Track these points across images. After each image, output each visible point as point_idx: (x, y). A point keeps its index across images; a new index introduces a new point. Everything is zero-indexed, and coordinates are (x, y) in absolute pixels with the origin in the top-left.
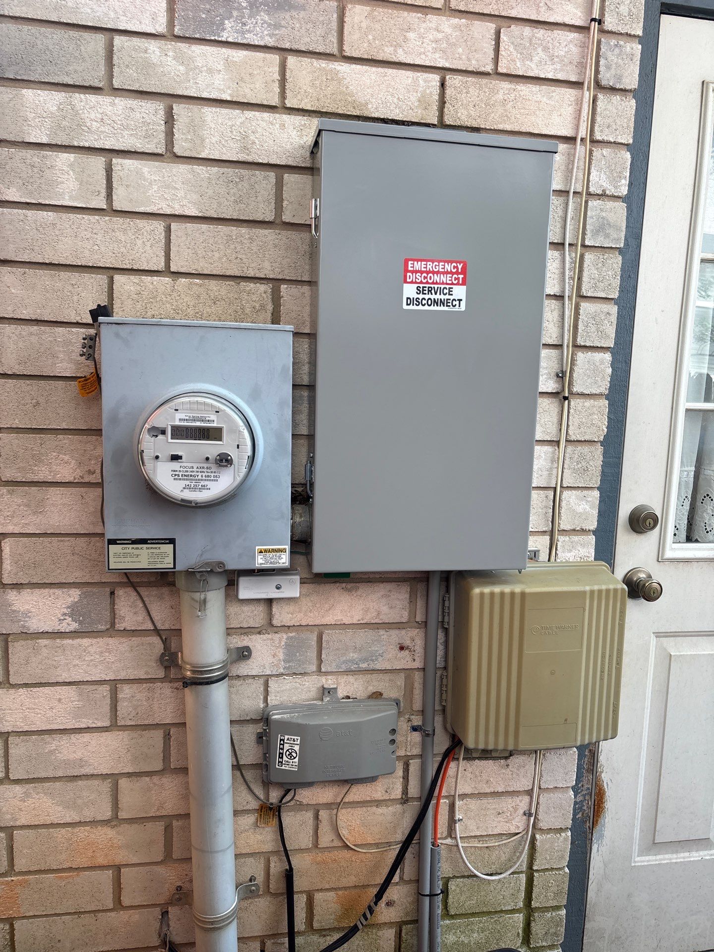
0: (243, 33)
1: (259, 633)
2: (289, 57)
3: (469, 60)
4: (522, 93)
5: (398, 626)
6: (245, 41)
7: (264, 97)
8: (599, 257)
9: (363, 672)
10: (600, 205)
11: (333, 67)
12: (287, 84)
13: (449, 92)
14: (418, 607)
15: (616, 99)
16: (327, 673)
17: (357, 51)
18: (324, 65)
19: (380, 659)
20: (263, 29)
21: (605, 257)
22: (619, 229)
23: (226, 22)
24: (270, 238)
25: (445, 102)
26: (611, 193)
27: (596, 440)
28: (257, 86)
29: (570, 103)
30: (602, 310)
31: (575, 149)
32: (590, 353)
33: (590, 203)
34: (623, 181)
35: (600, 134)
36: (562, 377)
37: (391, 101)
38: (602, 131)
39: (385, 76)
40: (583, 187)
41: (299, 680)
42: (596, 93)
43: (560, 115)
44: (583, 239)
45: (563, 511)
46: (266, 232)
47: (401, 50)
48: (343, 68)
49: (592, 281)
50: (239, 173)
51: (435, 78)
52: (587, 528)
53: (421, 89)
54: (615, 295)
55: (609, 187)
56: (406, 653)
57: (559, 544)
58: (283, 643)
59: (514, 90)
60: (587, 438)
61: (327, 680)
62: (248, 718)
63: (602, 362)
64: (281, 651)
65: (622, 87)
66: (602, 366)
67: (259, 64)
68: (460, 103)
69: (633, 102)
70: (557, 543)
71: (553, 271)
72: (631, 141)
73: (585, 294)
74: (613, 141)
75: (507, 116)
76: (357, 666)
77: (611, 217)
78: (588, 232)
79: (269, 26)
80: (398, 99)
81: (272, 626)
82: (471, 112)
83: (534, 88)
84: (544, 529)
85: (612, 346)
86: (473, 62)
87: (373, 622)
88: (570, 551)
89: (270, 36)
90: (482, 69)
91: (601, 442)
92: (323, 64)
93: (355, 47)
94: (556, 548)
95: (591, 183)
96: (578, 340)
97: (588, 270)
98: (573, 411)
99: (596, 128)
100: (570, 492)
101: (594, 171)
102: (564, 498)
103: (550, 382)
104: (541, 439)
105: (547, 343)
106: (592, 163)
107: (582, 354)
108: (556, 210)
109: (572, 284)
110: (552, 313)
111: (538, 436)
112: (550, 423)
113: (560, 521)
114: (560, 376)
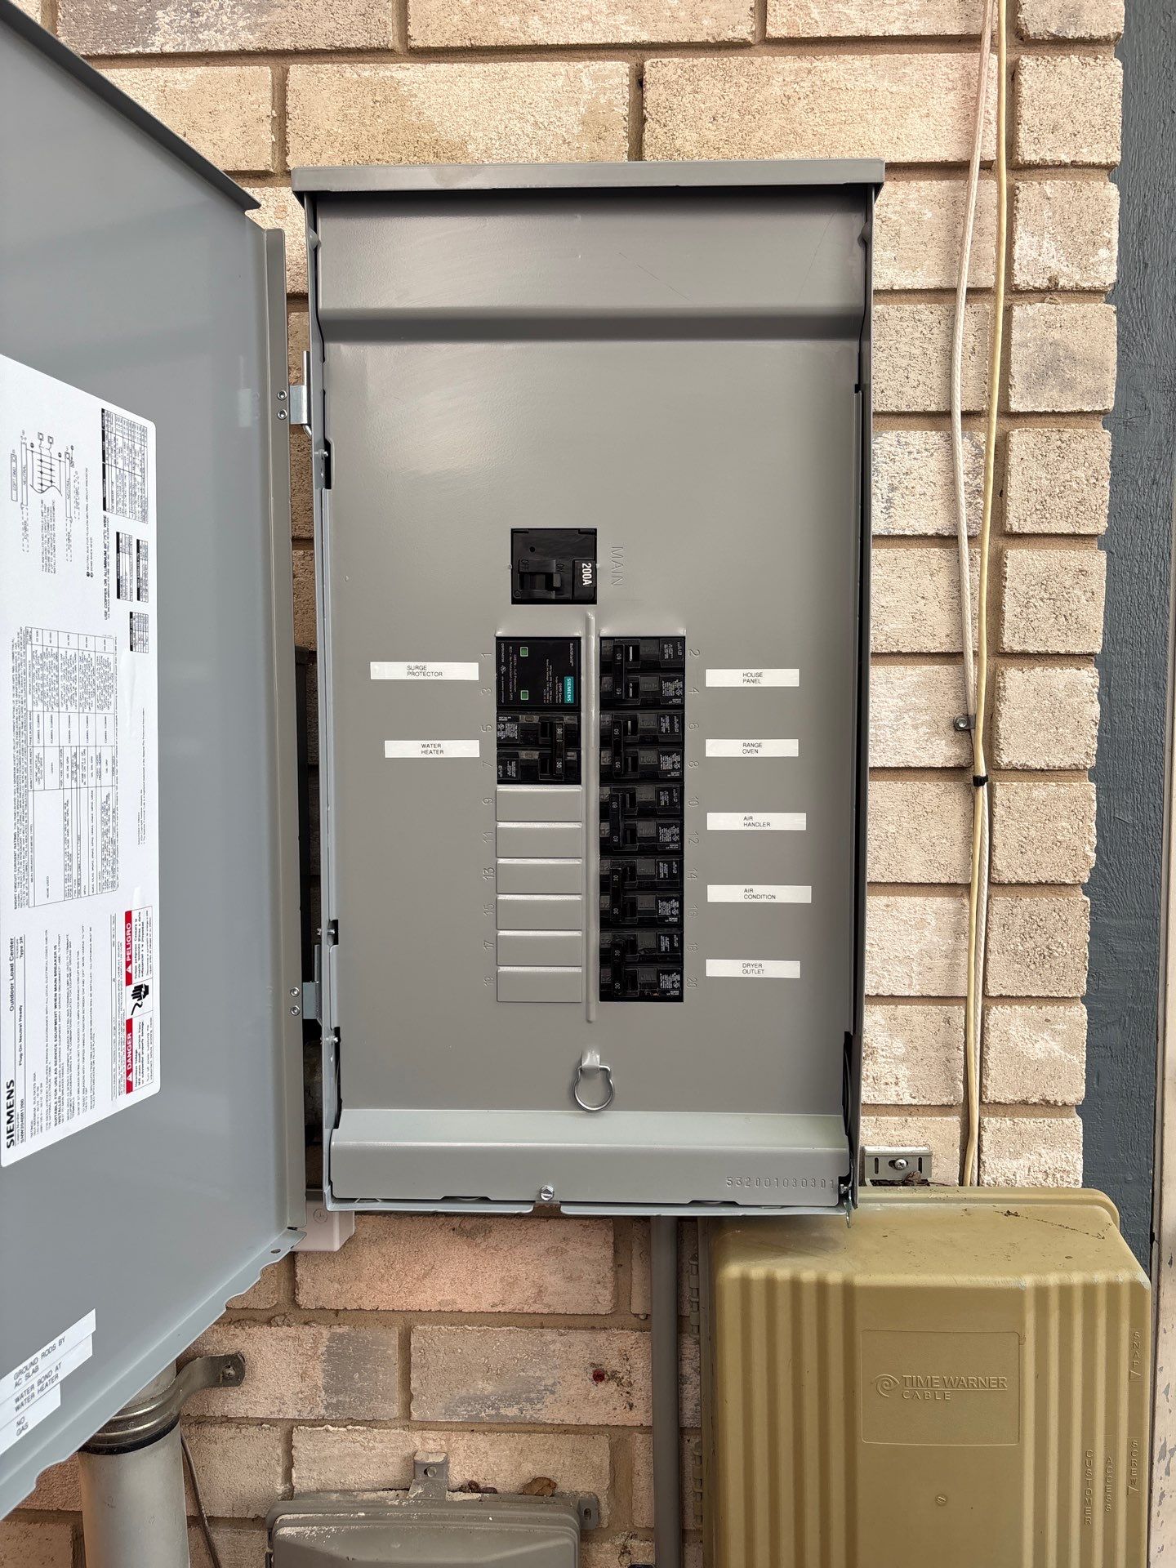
0: (195, 31)
1: (269, 1322)
2: (292, 68)
3: (695, 18)
4: (827, 77)
5: (590, 1323)
6: (198, 48)
7: (241, 156)
8: (1048, 438)
9: (510, 1427)
10: (1044, 315)
11: (388, 73)
12: (289, 123)
13: (650, 95)
14: (635, 1279)
15: (1070, 63)
16: (425, 1426)
17: (438, 34)
18: (367, 74)
19: (549, 1399)
20: (235, 16)
21: (1065, 436)
22: (1099, 368)
23: (160, 13)
25: (645, 120)
26: (1071, 284)
27: (1067, 881)
28: (226, 135)
29: (950, 85)
30: (1064, 564)
31: (968, 188)
32: (1038, 669)
33: (1017, 312)
34: (1103, 253)
35: (1033, 147)
36: (969, 731)
37: (520, 133)
38: (1037, 141)
39: (504, 78)
40: (997, 275)
41: (360, 1435)
42: (1014, 57)
43: (928, 115)
44: (1005, 398)
45: (991, 1056)
47: (536, 18)
48: (410, 72)
49: (1034, 497)
51: (618, 70)
52: (1059, 1099)
53: (585, 97)
54: (1101, 526)
55: (1065, 269)
56: (608, 1388)
57: (987, 1137)
58: (322, 1349)
59: (809, 72)
60: (1044, 876)
61: (424, 1439)
62: (251, 1515)
63: (1072, 689)
64: (319, 1366)
65: (1082, 33)
66: (1075, 700)
67: (230, 90)
68: (680, 116)
69: (1116, 67)
70: (980, 1136)
71: (932, 479)
72: (1116, 157)
73: (1016, 529)
74: (1068, 161)
75: (795, 132)
76: (493, 1412)
77: (1077, 340)
78: (1017, 381)
79: (247, 10)
80: (536, 123)
81: (299, 1306)
82: (707, 133)
83: (859, 62)
84: (945, 1100)
85: (1098, 650)
86: (705, 22)
87: (526, 1309)
88: (1016, 1155)
89: (250, 29)
90: (728, 35)
91: (1083, 886)
92: (366, 70)
93: (434, 27)
94: (979, 1146)
95: (1016, 264)
96: (1005, 640)
97: (1020, 469)
98: (1003, 813)
99: (1021, 135)
100: (1009, 1008)
101: (1023, 234)
102: (991, 1023)
103: (939, 742)
104: (923, 880)
105: (925, 651)
106: (1018, 217)
107: (1016, 672)
108: (929, 336)
109: (982, 507)
110: (934, 579)
111: (915, 873)
112: (944, 841)
113: (984, 1080)
114: (963, 727)
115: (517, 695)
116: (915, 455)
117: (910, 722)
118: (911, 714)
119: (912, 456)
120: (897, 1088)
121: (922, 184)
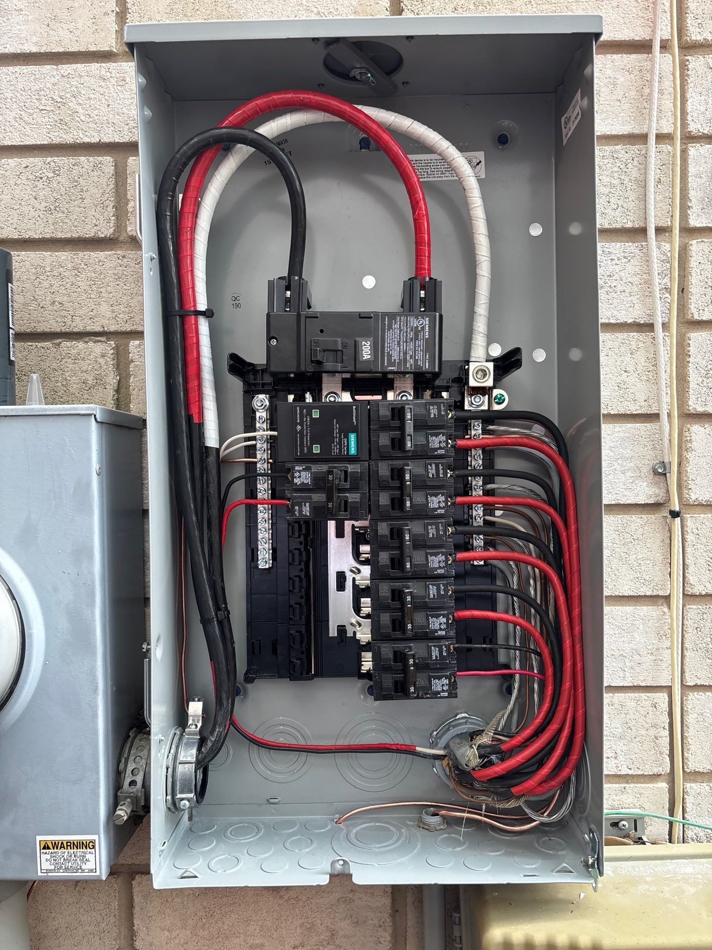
7: (91, 40)
12: (128, 16)
14: (410, 923)
24: (108, 265)
28: (80, 25)
31: (652, 60)
33: (691, 152)
35: (698, 30)
36: (665, 474)
38: (701, 26)
40: (675, 124)
44: (684, 216)
45: (690, 733)
46: (101, 255)
49: (709, 292)
50: (52, 164)
57: (689, 800)
68: (429, 7)
70: (684, 798)
71: (629, 280)
73: (696, 317)
78: (693, 203)
84: (656, 771)
94: (683, 807)
95: (689, 116)
96: (690, 403)
97: (698, 271)
98: (693, 539)
99: (689, 21)
100: (703, 694)
101: (693, 94)
102: (690, 707)
103: (641, 483)
104: (632, 594)
105: (628, 413)
106: (689, 81)
107: (700, 428)
108: (626, 170)
109: (669, 301)
110: (633, 356)
111: (626, 588)
112: (648, 562)
113: (686, 754)
114: (660, 473)
115: (310, 449)
116: (617, 262)
117: (618, 467)
118: (619, 462)
119: (613, 262)
120: (616, 761)
121: (615, 56)
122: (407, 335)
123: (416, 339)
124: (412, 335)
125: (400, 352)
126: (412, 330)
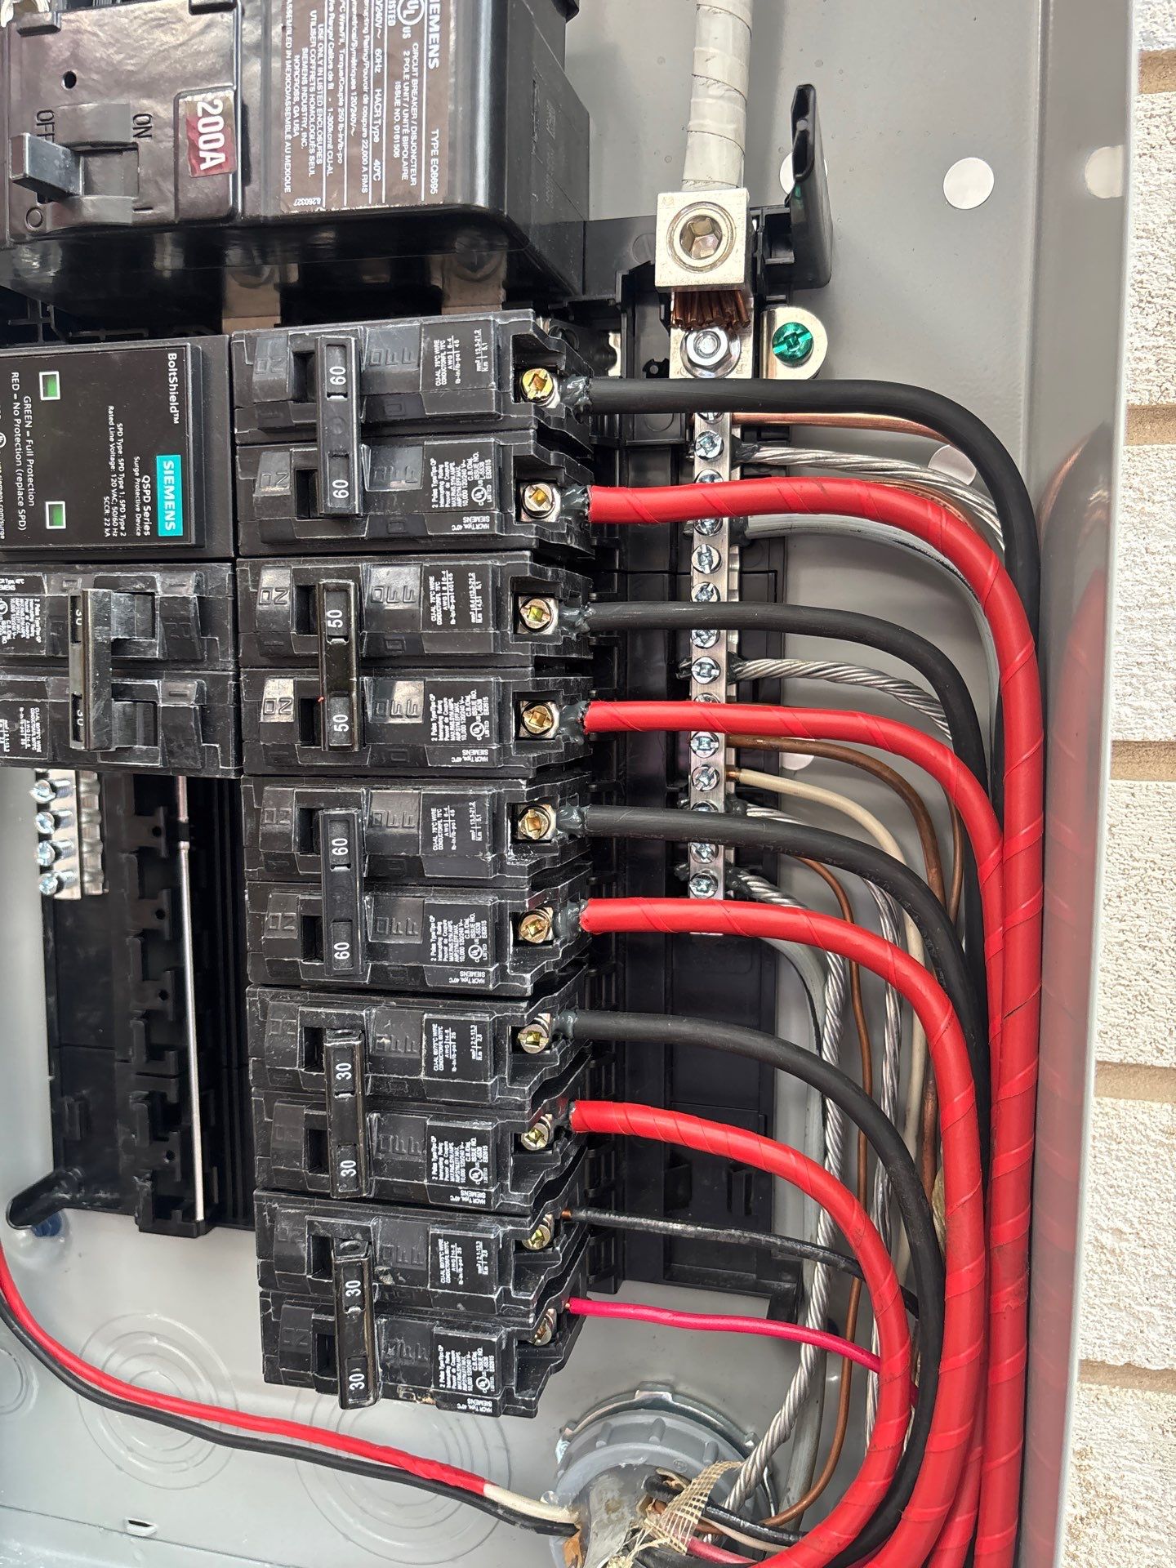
115: (35, 515)
122: (360, 64)
123: (395, 76)
124: (377, 63)
125: (335, 132)
126: (378, 43)
